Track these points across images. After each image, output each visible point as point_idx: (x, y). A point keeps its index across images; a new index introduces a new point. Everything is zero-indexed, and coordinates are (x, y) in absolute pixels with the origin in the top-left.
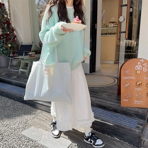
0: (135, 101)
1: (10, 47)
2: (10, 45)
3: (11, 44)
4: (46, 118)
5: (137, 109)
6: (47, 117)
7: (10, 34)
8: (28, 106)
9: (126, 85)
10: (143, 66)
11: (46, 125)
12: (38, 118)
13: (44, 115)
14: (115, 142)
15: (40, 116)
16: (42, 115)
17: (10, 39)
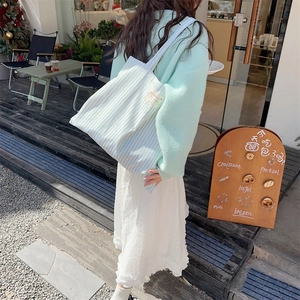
0: (236, 211)
1: (11, 40)
2: (9, 35)
3: (12, 32)
4: (68, 221)
5: (236, 227)
6: (69, 218)
7: (8, 8)
8: (39, 189)
9: (223, 179)
10: (262, 145)
11: (64, 237)
12: (51, 221)
13: (65, 215)
14: (182, 290)
15: (57, 216)
16: (60, 214)
17: (10, 20)
